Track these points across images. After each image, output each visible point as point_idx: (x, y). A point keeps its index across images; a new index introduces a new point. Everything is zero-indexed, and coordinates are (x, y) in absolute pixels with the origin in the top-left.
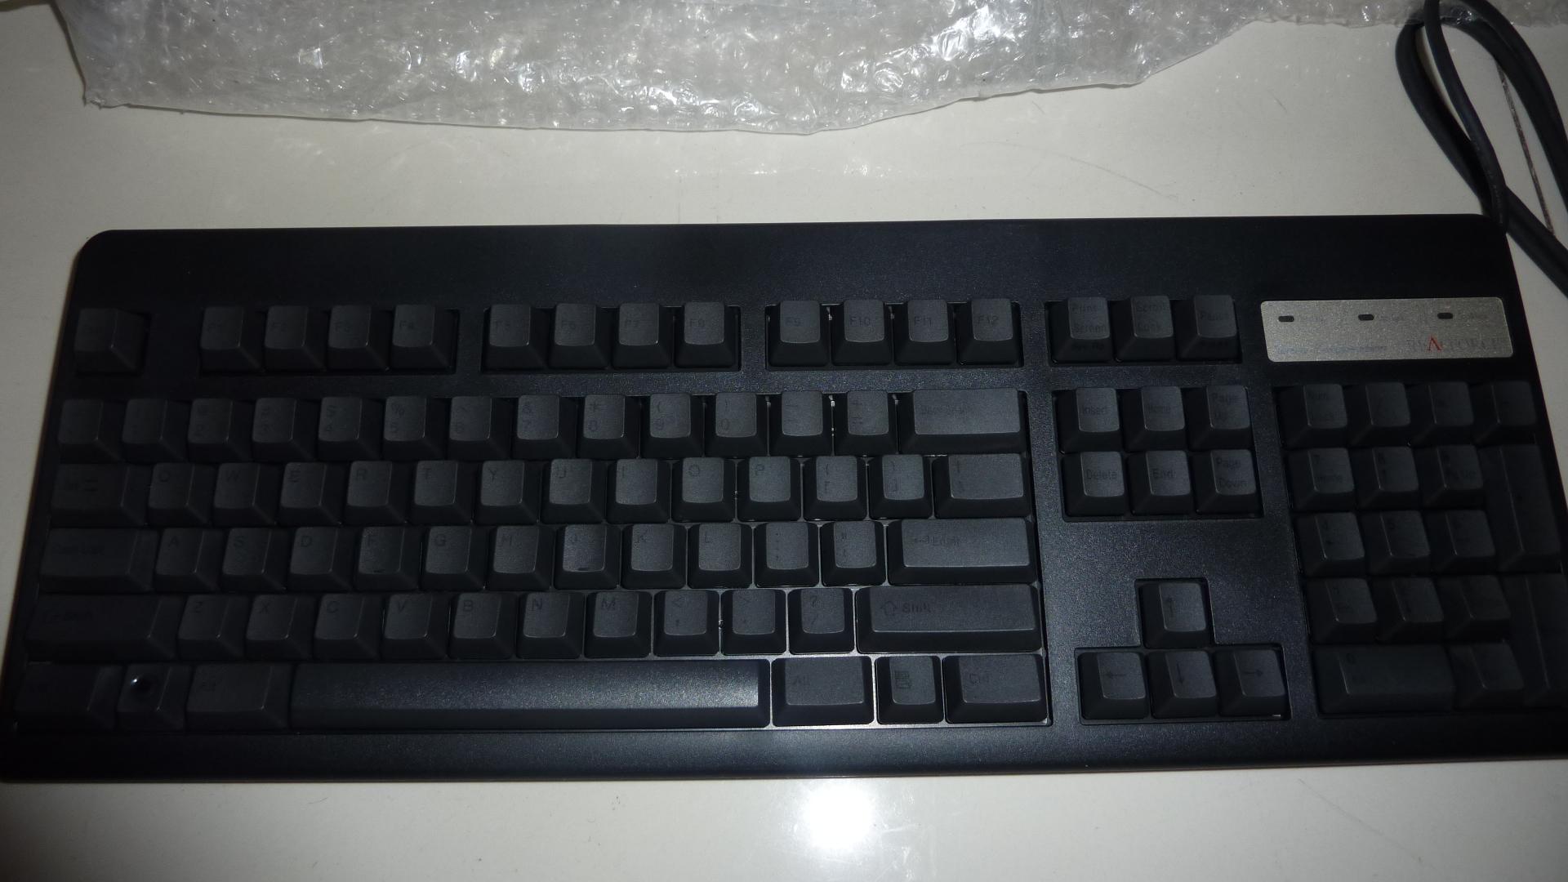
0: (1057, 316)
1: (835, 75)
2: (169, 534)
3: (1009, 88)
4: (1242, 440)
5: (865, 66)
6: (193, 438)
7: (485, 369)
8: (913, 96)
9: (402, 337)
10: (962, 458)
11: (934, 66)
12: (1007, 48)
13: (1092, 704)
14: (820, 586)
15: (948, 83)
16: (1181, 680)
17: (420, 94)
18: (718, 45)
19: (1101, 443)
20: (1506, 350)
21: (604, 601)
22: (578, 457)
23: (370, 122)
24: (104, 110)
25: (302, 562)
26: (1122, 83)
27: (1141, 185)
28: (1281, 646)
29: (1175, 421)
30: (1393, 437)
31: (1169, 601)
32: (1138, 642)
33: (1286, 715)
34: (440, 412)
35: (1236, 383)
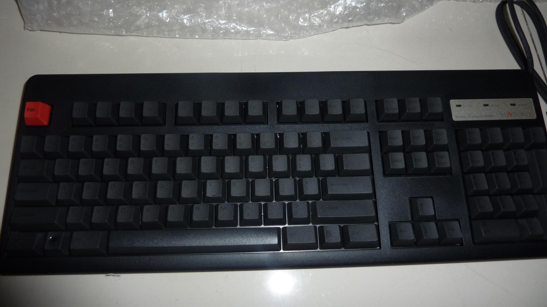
0: (379, 105)
1: (297, 19)
2: (62, 184)
3: (358, 24)
4: (444, 148)
5: (308, 16)
6: (70, 150)
7: (176, 124)
8: (325, 27)
9: (146, 113)
10: (347, 155)
11: (333, 15)
12: (358, 10)
13: (395, 242)
14: (298, 201)
15: (337, 22)
16: (426, 232)
17: (148, 26)
18: (254, 9)
19: (396, 149)
20: (534, 117)
21: (221, 207)
22: (210, 156)
23: (130, 36)
24: (31, 32)
25: (111, 194)
26: (397, 22)
27: (403, 58)
28: (460, 220)
29: (422, 141)
30: (497, 147)
31: (421, 205)
32: (410, 219)
33: (462, 244)
34: (160, 140)
35: (442, 128)
